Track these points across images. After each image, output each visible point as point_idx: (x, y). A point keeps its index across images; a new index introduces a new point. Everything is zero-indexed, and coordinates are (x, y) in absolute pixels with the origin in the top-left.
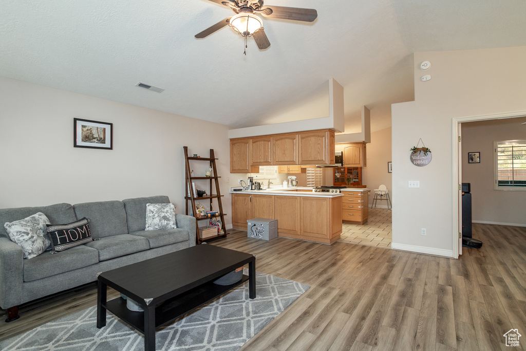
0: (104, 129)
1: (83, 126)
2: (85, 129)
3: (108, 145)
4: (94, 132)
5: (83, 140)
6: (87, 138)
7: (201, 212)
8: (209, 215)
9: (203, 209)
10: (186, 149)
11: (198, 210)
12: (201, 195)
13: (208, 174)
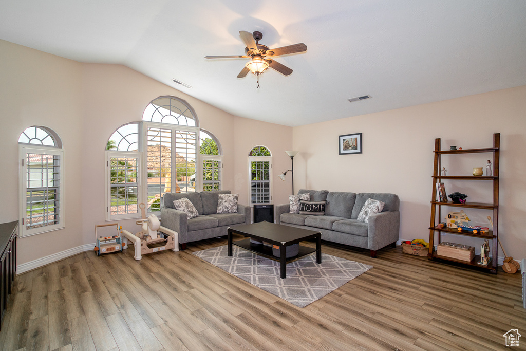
0: (356, 138)
1: (344, 140)
2: (345, 142)
3: (358, 150)
4: (350, 142)
5: (344, 150)
6: (346, 148)
7: (456, 223)
8: (460, 229)
9: (467, 221)
10: (438, 142)
11: (452, 219)
12: (458, 199)
13: (476, 172)
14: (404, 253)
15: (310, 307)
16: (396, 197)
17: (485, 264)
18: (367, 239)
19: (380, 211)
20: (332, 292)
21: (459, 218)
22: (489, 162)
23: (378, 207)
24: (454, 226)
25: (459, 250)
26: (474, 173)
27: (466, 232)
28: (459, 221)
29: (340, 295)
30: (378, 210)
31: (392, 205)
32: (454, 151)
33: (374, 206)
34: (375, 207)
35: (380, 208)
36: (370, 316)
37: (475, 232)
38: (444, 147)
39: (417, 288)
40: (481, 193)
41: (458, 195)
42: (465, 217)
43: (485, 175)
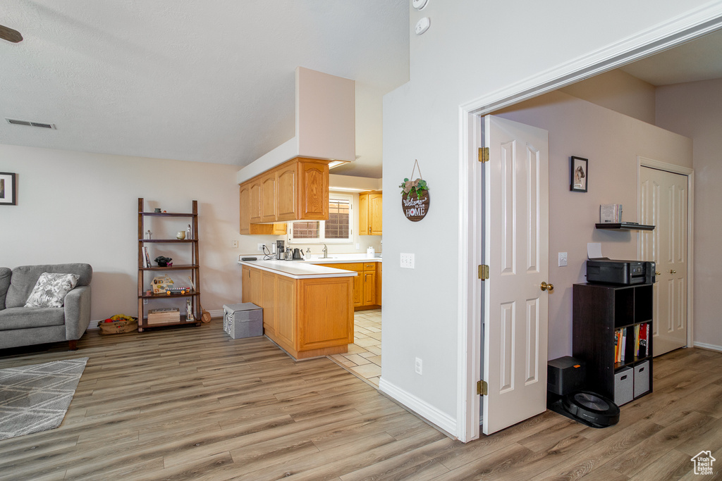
7: (162, 288)
8: (169, 293)
9: (172, 284)
10: (141, 201)
11: (158, 284)
12: (163, 263)
13: (179, 235)
14: (104, 335)
15: (66, 421)
16: (89, 267)
17: (192, 319)
18: (65, 328)
19: (73, 287)
20: (74, 397)
21: (164, 282)
22: (190, 226)
23: (69, 282)
24: (161, 291)
25: (170, 313)
26: (179, 236)
27: (175, 295)
28: (164, 285)
29: (91, 395)
30: (71, 285)
31: (84, 278)
32: (158, 213)
33: (63, 281)
34: (65, 283)
35: (74, 283)
36: (149, 391)
37: (183, 292)
38: (146, 209)
39: (160, 356)
40: (183, 256)
41: (162, 258)
42: (170, 280)
43: (186, 238)
